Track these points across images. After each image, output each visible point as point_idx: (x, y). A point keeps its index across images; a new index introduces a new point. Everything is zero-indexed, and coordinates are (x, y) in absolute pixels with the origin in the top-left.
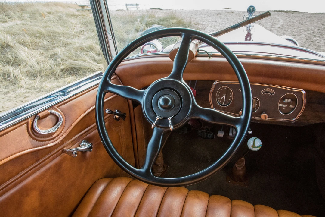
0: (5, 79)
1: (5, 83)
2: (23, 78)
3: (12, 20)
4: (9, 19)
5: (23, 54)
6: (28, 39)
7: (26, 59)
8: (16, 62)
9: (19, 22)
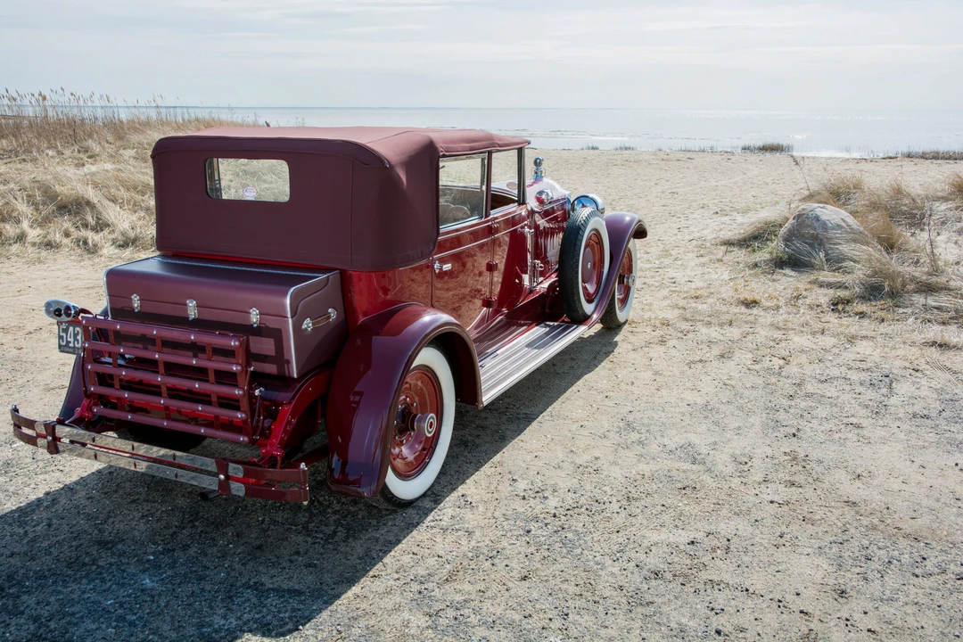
0: (79, 245)
1: (79, 251)
2: (106, 246)
3: (96, 161)
4: (89, 160)
5: (111, 214)
6: (123, 193)
7: (115, 222)
8: (101, 226)
9: (108, 166)
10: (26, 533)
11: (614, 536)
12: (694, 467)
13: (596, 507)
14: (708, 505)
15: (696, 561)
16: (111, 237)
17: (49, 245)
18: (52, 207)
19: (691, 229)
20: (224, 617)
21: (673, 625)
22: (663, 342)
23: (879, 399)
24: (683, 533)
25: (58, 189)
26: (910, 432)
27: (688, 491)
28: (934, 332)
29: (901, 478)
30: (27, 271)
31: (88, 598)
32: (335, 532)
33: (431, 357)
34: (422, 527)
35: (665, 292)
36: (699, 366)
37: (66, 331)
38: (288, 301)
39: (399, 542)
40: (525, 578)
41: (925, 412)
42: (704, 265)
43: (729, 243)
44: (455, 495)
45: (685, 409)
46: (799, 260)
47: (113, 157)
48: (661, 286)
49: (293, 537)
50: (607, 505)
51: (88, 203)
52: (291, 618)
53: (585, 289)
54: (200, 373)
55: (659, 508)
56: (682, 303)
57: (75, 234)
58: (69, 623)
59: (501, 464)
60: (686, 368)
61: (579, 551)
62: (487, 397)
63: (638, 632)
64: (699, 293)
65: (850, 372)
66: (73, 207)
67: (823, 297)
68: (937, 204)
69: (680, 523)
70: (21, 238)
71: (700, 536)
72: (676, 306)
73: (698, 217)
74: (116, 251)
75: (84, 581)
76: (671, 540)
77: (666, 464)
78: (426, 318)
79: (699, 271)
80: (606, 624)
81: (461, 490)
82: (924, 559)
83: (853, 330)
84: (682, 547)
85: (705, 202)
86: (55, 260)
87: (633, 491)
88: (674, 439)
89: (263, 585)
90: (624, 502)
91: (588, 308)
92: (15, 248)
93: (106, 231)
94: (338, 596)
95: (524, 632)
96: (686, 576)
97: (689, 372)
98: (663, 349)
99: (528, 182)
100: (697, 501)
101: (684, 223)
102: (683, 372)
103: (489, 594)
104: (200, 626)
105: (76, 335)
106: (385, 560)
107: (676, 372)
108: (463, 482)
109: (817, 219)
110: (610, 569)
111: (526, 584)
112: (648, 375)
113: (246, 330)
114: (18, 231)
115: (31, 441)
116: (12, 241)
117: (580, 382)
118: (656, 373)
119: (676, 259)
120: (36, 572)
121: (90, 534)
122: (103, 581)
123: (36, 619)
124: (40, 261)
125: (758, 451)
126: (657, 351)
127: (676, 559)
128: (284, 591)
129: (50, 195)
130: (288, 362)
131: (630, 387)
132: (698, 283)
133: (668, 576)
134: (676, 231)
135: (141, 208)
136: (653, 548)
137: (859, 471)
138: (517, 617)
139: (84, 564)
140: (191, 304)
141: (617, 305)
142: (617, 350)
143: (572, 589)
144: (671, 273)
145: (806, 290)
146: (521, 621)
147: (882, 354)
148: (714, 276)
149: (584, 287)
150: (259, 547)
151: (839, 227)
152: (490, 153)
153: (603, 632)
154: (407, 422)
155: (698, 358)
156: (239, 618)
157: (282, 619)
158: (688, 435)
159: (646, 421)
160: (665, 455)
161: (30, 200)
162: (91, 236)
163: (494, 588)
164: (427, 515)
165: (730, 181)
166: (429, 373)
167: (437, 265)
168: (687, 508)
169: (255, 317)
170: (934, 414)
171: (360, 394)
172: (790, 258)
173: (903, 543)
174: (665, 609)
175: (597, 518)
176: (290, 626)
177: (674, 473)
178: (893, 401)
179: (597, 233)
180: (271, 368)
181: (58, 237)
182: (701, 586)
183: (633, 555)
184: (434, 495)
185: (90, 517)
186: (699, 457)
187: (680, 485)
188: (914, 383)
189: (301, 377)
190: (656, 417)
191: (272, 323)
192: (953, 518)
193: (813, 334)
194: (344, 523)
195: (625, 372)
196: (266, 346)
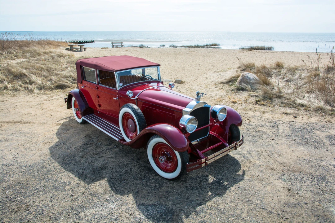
1: (26, 91)
2: (35, 89)
3: (18, 58)
4: (16, 58)
5: (34, 79)
6: (35, 71)
7: (36, 81)
9: (23, 60)
16: (36, 86)
17: (16, 90)
18: (12, 76)
19: (209, 78)
21: (255, 203)
23: (276, 131)
25: (13, 70)
26: (287, 141)
28: (283, 110)
29: (290, 155)
30: (12, 99)
31: (98, 213)
41: (288, 134)
42: (218, 90)
43: (223, 83)
46: (244, 89)
47: (24, 56)
49: (145, 188)
57: (24, 85)
63: (247, 206)
64: (220, 99)
65: (266, 123)
66: (19, 76)
67: (253, 100)
68: (273, 70)
70: (6, 88)
73: (209, 73)
74: (39, 91)
75: (94, 208)
79: (217, 92)
82: (303, 178)
83: (263, 110)
85: (210, 68)
86: (20, 95)
89: (145, 204)
92: (5, 91)
93: (33, 84)
95: (220, 210)
101: (206, 76)
104: (134, 218)
109: (247, 77)
114: (4, 85)
116: (3, 89)
119: (210, 89)
121: (87, 192)
122: (99, 207)
124: (14, 96)
125: (253, 149)
128: (151, 205)
129: (11, 72)
132: (218, 96)
134: (206, 79)
135: (42, 76)
137: (280, 154)
138: (216, 206)
144: (210, 93)
145: (248, 98)
146: (217, 207)
147: (272, 117)
148: (222, 94)
150: (137, 192)
151: (253, 79)
153: (238, 207)
157: (155, 214)
161: (4, 74)
162: (29, 86)
165: (213, 60)
170: (290, 135)
172: (241, 88)
173: (297, 173)
174: (250, 199)
178: (280, 131)
181: (18, 87)
188: (282, 125)
192: (305, 165)
193: (253, 111)
194: (157, 182)
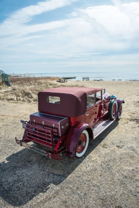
1: (28, 102)
3: (31, 85)
5: (33, 95)
6: (35, 92)
10: (17, 158)
11: (118, 167)
12: (133, 152)
13: (114, 160)
14: (136, 161)
15: (134, 174)
17: (24, 101)
18: (24, 94)
19: (132, 99)
20: (47, 179)
21: (129, 190)
22: (127, 123)
24: (131, 167)
25: (26, 91)
27: (132, 158)
31: (26, 173)
32: (67, 163)
33: (85, 132)
34: (82, 163)
35: (128, 112)
36: (134, 128)
37: (24, 124)
38: (59, 123)
39: (78, 166)
40: (101, 176)
44: (88, 156)
45: (131, 138)
47: (34, 85)
48: (127, 111)
49: (60, 163)
50: (116, 160)
51: (30, 93)
52: (59, 181)
53: (113, 114)
54: (44, 135)
55: (126, 161)
56: (131, 115)
57: (28, 99)
58: (23, 177)
59: (97, 149)
60: (132, 129)
61: (111, 170)
62: (94, 137)
63: (122, 190)
66: (27, 94)
69: (130, 165)
70: (20, 99)
71: (134, 168)
72: (130, 115)
73: (134, 96)
74: (34, 102)
75: (25, 169)
76: (129, 169)
77: (128, 151)
78: (84, 125)
79: (134, 108)
80: (116, 188)
81: (89, 155)
84: (131, 171)
85: (135, 93)
86: (24, 103)
87: (121, 157)
88: (129, 145)
89: (54, 173)
90: (120, 159)
91: (113, 117)
93: (32, 98)
94: (67, 177)
96: (131, 178)
97: (132, 130)
98: (127, 124)
99: (103, 94)
100: (134, 160)
101: (131, 97)
102: (131, 130)
103: (94, 179)
104: (44, 181)
105: (25, 125)
106: (75, 170)
107: (130, 130)
108: (90, 153)
110: (117, 175)
111: (101, 177)
112: (124, 130)
113: (52, 127)
115: (18, 143)
117: (112, 132)
118: (126, 130)
120: (18, 166)
121: (27, 159)
122: (28, 169)
123: (18, 176)
124: (22, 104)
126: (126, 125)
127: (130, 174)
128: (58, 175)
129: (24, 92)
130: (59, 134)
131: (121, 133)
132: (134, 111)
133: (128, 177)
134: (130, 99)
136: (125, 171)
138: (99, 185)
139: (26, 166)
140: (43, 122)
141: (119, 116)
142: (119, 124)
143: (109, 179)
144: (129, 108)
148: (137, 109)
149: (113, 113)
150: (54, 165)
152: (96, 93)
153: (115, 190)
154: (80, 143)
155: (134, 127)
156: (50, 180)
157: (57, 181)
158: (132, 144)
159: (124, 141)
160: (127, 149)
161: (22, 93)
162: (30, 99)
163: (95, 177)
164: (83, 160)
166: (85, 134)
167: (86, 114)
168: (132, 162)
169: (54, 125)
171: (72, 139)
174: (128, 185)
175: (115, 163)
176: (58, 183)
177: (129, 153)
179: (115, 104)
180: (56, 134)
181: (25, 99)
182: (134, 180)
183: (121, 172)
184: (85, 156)
185: (27, 156)
186: (134, 150)
187: (130, 156)
189: (61, 136)
190: (126, 140)
191: (57, 127)
194: (69, 161)
195: (120, 129)
196: (55, 131)
